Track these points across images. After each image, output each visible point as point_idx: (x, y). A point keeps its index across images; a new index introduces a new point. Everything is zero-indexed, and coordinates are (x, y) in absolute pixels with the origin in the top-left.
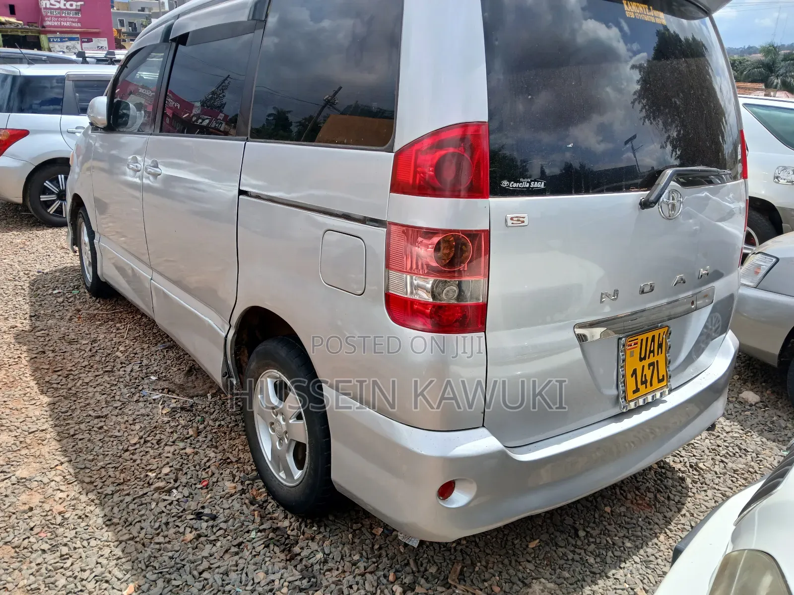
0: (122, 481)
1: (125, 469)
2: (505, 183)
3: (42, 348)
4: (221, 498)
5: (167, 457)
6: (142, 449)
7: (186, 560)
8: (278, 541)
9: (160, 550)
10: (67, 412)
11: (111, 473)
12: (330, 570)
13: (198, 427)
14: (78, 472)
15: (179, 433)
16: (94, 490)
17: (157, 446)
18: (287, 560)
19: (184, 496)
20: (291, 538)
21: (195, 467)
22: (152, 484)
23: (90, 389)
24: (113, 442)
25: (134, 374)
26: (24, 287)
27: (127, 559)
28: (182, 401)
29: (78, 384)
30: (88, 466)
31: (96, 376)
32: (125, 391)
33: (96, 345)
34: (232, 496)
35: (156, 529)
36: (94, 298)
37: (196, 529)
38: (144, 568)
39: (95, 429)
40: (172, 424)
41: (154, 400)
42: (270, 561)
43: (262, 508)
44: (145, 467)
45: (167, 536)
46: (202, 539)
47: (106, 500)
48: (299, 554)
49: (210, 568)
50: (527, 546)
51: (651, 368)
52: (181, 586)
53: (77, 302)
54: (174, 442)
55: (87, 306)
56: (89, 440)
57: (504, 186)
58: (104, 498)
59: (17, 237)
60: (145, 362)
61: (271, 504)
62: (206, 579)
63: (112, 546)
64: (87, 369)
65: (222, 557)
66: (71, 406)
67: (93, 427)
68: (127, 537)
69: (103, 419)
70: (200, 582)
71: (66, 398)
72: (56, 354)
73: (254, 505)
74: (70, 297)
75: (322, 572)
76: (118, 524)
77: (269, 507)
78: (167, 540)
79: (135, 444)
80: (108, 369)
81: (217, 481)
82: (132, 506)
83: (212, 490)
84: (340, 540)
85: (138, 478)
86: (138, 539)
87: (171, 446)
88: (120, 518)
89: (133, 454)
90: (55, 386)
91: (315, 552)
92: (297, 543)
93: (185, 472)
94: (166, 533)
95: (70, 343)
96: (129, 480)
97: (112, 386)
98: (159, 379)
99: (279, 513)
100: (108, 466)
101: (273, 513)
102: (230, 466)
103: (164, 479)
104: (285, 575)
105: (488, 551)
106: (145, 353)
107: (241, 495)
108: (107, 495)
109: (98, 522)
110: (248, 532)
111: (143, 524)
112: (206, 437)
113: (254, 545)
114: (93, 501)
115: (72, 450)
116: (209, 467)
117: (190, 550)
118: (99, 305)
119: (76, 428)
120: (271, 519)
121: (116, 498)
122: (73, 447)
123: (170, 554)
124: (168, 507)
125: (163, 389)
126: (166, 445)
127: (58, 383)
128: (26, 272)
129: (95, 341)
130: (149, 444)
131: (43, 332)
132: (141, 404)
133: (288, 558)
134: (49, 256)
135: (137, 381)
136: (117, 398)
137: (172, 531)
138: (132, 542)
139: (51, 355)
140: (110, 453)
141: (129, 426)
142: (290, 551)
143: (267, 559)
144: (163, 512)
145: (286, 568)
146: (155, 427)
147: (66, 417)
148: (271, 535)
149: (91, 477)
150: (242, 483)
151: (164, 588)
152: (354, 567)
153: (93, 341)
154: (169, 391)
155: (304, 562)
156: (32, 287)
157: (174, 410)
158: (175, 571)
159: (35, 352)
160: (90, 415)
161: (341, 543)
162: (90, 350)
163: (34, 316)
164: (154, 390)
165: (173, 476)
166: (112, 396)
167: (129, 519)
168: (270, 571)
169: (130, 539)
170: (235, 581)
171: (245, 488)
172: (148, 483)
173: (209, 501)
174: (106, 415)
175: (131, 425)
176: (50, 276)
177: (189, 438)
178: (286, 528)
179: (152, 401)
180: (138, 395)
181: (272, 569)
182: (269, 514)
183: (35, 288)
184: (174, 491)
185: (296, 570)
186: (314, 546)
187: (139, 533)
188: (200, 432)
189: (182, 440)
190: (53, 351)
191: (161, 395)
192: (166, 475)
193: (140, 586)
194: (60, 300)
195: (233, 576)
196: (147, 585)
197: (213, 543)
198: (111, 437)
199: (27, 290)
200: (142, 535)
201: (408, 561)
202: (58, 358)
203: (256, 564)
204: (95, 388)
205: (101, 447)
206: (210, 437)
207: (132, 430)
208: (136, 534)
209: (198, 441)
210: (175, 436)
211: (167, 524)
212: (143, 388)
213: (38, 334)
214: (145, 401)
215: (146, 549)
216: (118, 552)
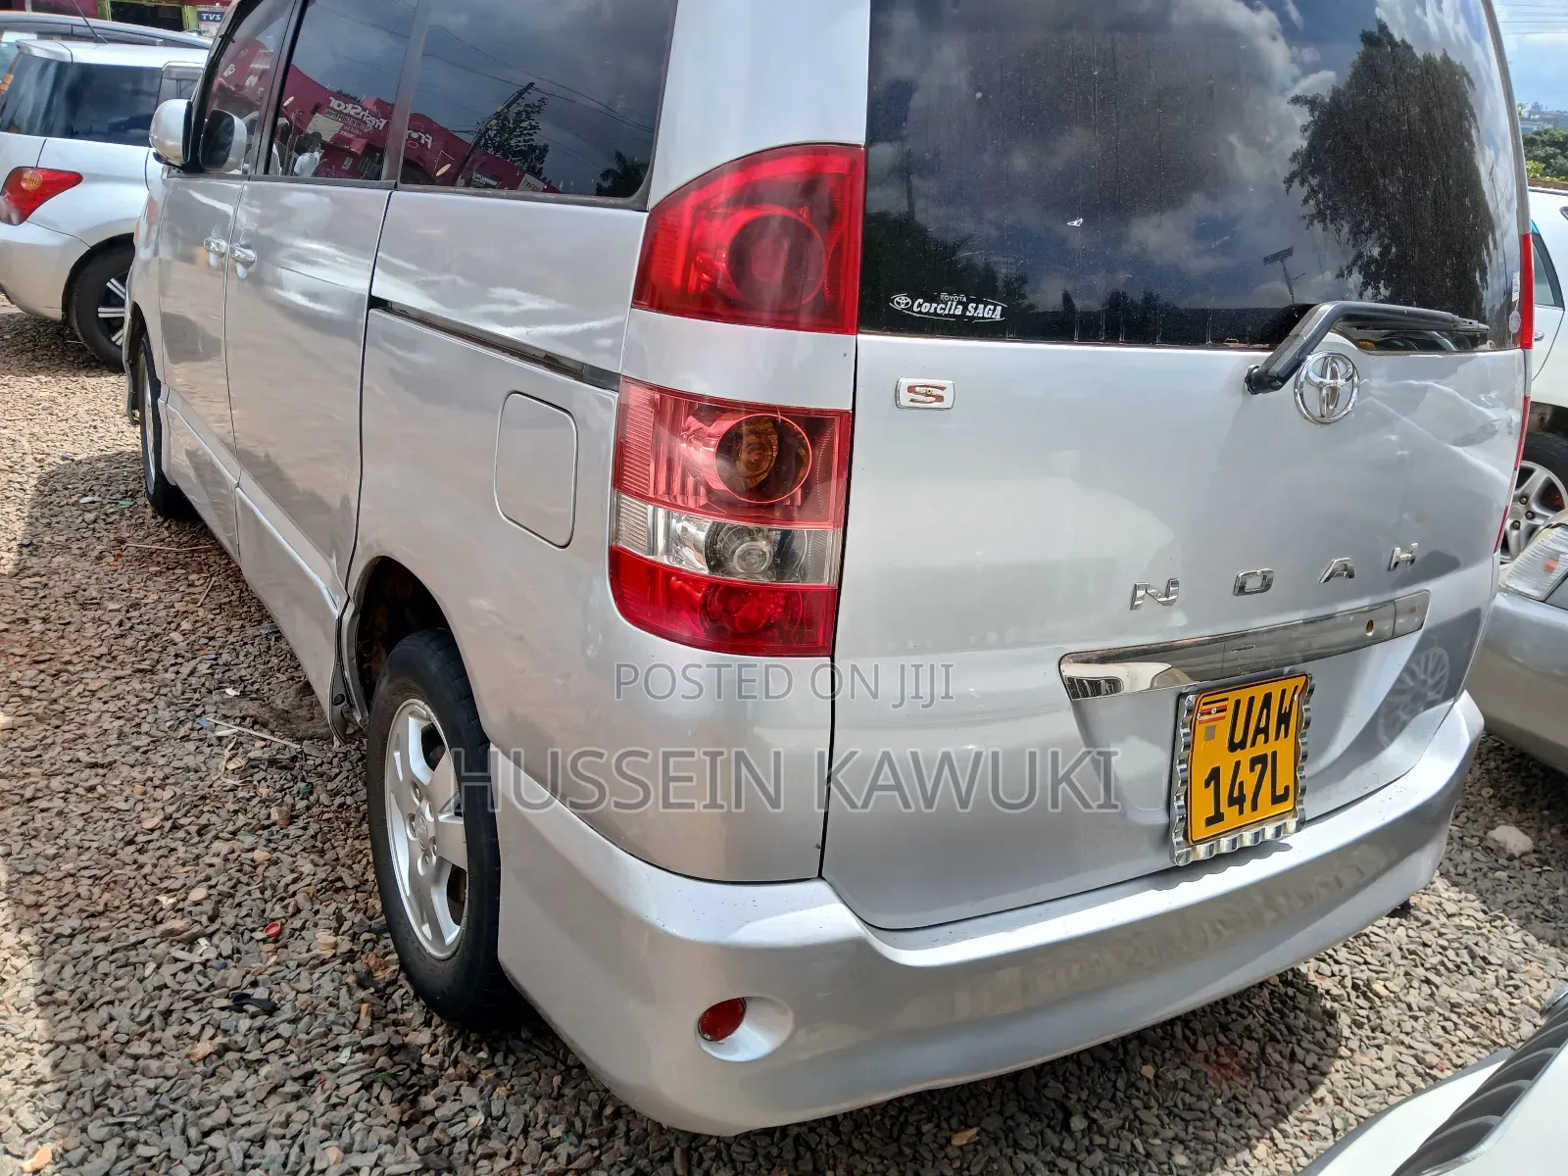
0: (100, 908)
1: (115, 882)
2: (901, 301)
3: (25, 611)
4: (298, 966)
5: (211, 865)
6: (163, 843)
7: (182, 1102)
8: (394, 1076)
9: (134, 1072)
10: (33, 748)
11: (83, 890)
12: (490, 1156)
13: (293, 805)
14: (17, 881)
15: (250, 815)
16: (36, 923)
17: (197, 839)
18: (401, 1123)
19: (220, 955)
20: (427, 1071)
21: (262, 893)
22: (161, 922)
23: (96, 705)
24: (107, 821)
25: (193, 680)
26: (26, 486)
27: (57, 1086)
28: (276, 746)
29: (74, 693)
30: (41, 868)
31: (117, 678)
32: (165, 714)
33: (136, 614)
34: (323, 963)
35: (141, 1024)
36: (160, 519)
37: (226, 1032)
38: (88, 1109)
39: (80, 791)
40: (241, 794)
41: (220, 739)
42: (363, 1121)
43: (381, 998)
44: (157, 881)
45: (159, 1042)
46: (230, 1056)
47: (55, 946)
48: (432, 1112)
49: (229, 1124)
50: (949, 1140)
51: (1258, 767)
52: (155, 1160)
53: (124, 523)
54: (234, 833)
55: (142, 533)
56: (60, 813)
57: (898, 308)
58: (54, 942)
59: (43, 388)
60: (225, 657)
61: (403, 991)
62: (213, 1149)
63: (36, 1052)
64: (103, 663)
65: (262, 1101)
66: (45, 737)
67: (76, 786)
68: (73, 1034)
69: (101, 771)
70: (198, 1154)
71: (39, 720)
72: (48, 626)
73: (365, 988)
74: (113, 513)
75: (471, 1158)
76: (66, 1003)
77: (396, 996)
78: (158, 1048)
79: (152, 830)
80: (145, 665)
81: (303, 928)
82: (103, 967)
83: (285, 947)
84: (530, 1088)
85: (136, 905)
86: (93, 1043)
87: (228, 840)
88: (73, 991)
89: (141, 851)
90: (26, 692)
91: (468, 1110)
92: (436, 1084)
93: (237, 901)
94: (157, 1034)
95: (83, 606)
96: (118, 908)
97: (141, 702)
98: (243, 694)
99: (414, 1013)
100: (84, 872)
101: (403, 1011)
102: (339, 897)
103: (190, 912)
104: (388, 1159)
105: (857, 1145)
106: (231, 639)
107: (343, 964)
108: (59, 936)
109: (22, 995)
110: (336, 1049)
111: (116, 1011)
112: (305, 828)
113: (339, 1081)
114: (26, 946)
115: (18, 831)
116: (294, 894)
117: (196, 1079)
118: (166, 534)
119: (39, 786)
120: (395, 1023)
121: (78, 945)
122: (23, 824)
123: (151, 1084)
124: (181, 976)
125: (244, 718)
126: (216, 837)
127: (34, 688)
128: (39, 457)
129: (135, 606)
130: (181, 834)
131: (37, 579)
132: (191, 746)
133: (405, 1119)
134: (95, 427)
135: (197, 696)
136: (145, 727)
137: (174, 1029)
138: (80, 1048)
139: (38, 626)
140: (95, 845)
141: (150, 789)
142: (414, 1102)
143: (358, 1117)
144: (166, 986)
145: (393, 1142)
146: (203, 798)
147: (28, 761)
148: (383, 1062)
149: (39, 893)
150: (354, 937)
151: (118, 1159)
152: (545, 1154)
153: (131, 606)
154: (255, 723)
155: (436, 1134)
156: (42, 488)
157: (253, 764)
158: (151, 1124)
159: (8, 619)
160: (78, 761)
161: (532, 1095)
162: (120, 624)
163: (30, 547)
164: (225, 717)
165: (208, 907)
166: (134, 723)
167: (91, 996)
168: (356, 1147)
169: (77, 1041)
170: (273, 1161)
171: (356, 948)
172: (155, 917)
173: (271, 971)
174: (111, 764)
175: (155, 787)
176: (85, 468)
177: (268, 827)
178: (422, 1047)
179: (214, 741)
180: (189, 725)
181: (362, 1142)
182: (394, 1011)
183: (47, 489)
184: (203, 941)
185: (415, 1149)
186: (470, 1095)
187: (103, 1027)
188: (297, 817)
189: (253, 831)
190: (45, 620)
191: (236, 729)
192: (197, 904)
193: (67, 1151)
194: (90, 517)
195: (273, 1148)
196: (83, 1150)
197: (253, 1066)
198: (106, 810)
199: (31, 491)
200: (106, 1034)
201: (672, 1151)
202: (51, 634)
203: (328, 1127)
204: (105, 703)
205: (80, 831)
206: (313, 828)
207: (155, 800)
208: (92, 1030)
209: (287, 836)
210: (241, 819)
211: (167, 1014)
212: (204, 712)
213: (26, 582)
214: (201, 740)
215: (107, 1065)
216: (44, 1068)
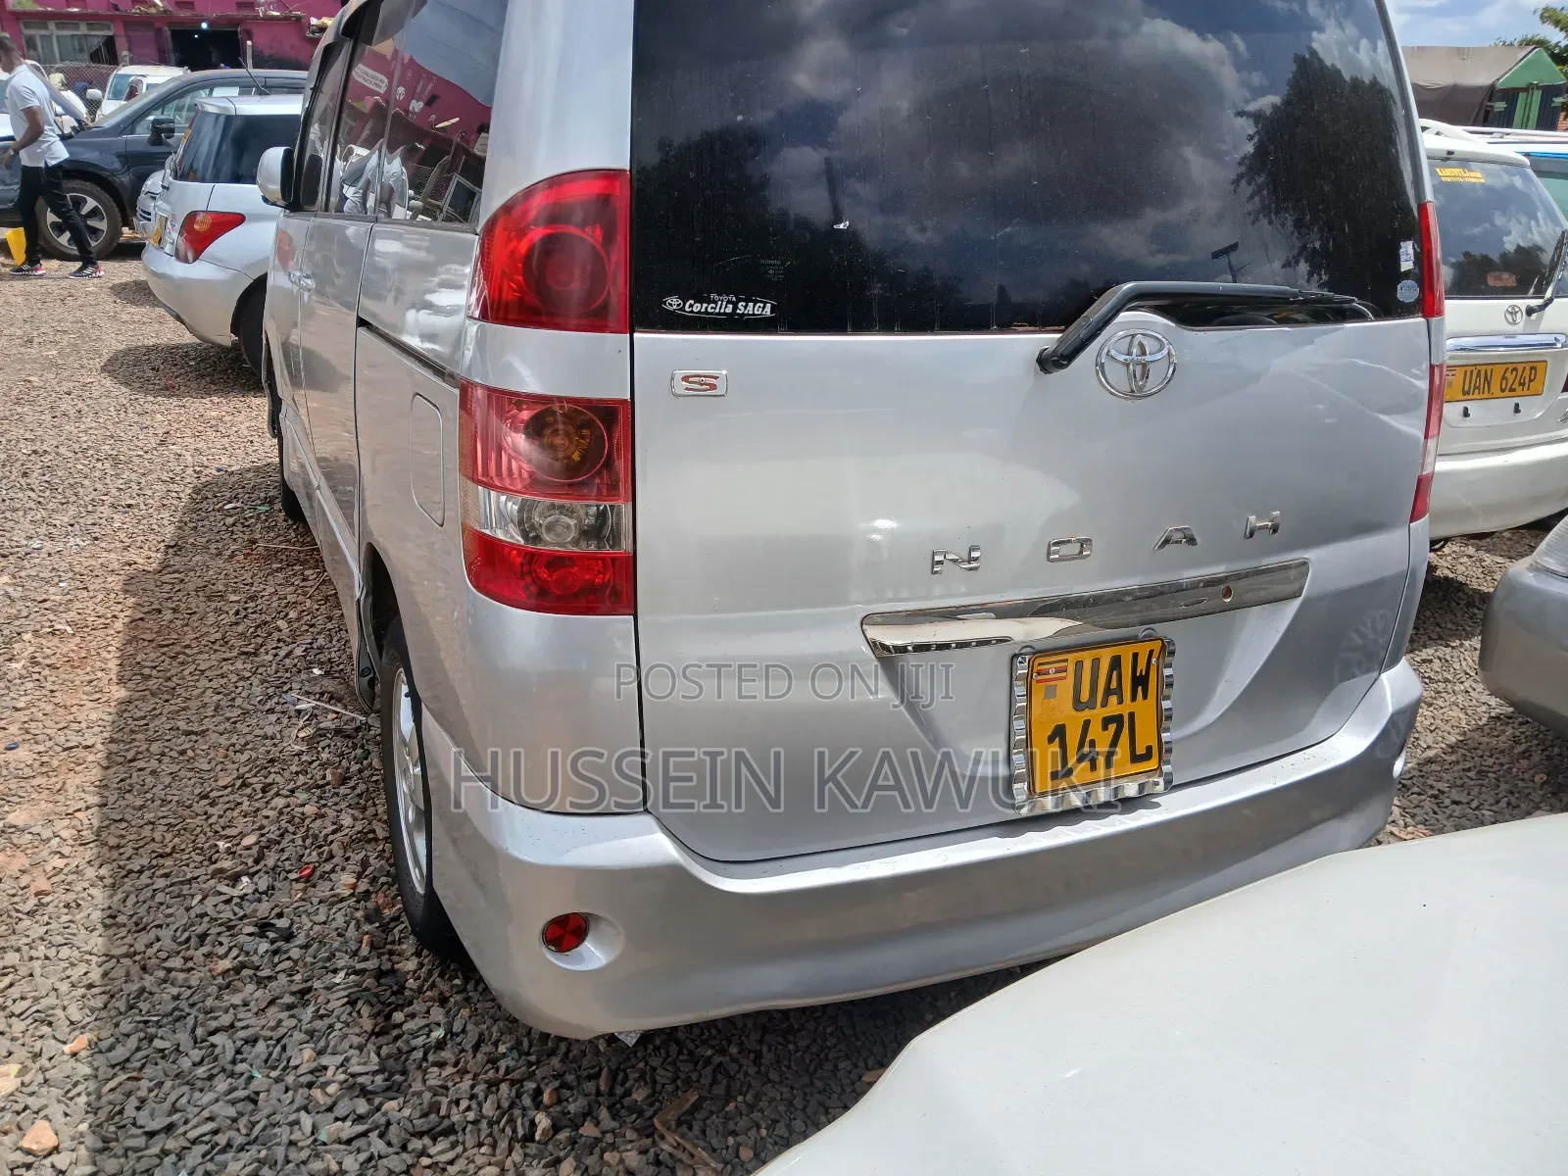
0: (168, 850)
1: (185, 829)
2: (673, 303)
3: (160, 604)
4: (321, 902)
5: (267, 817)
6: (231, 798)
7: (197, 1007)
8: (377, 995)
9: (165, 981)
10: (144, 718)
11: (157, 836)
12: (441, 1065)
13: (348, 768)
14: (107, 827)
15: (309, 776)
16: (115, 860)
17: (261, 795)
18: (373, 1033)
19: (256, 890)
20: (407, 993)
21: (304, 841)
22: (215, 862)
23: (204, 683)
24: (190, 779)
25: (287, 661)
26: (182, 495)
27: (103, 989)
28: (345, 718)
29: (186, 672)
30: (128, 817)
31: (225, 660)
32: (257, 690)
33: (252, 605)
34: (342, 900)
35: (180, 944)
36: (290, 522)
37: (247, 954)
38: (123, 1009)
39: (174, 754)
40: (304, 758)
41: (299, 712)
42: (340, 1030)
43: (384, 931)
44: (220, 829)
45: (191, 959)
46: (246, 972)
47: (126, 880)
48: (400, 1025)
49: (232, 1026)
50: (860, 1077)
51: (1113, 727)
52: (166, 1052)
53: (259, 526)
54: (292, 791)
55: (272, 535)
56: (153, 773)
57: (670, 308)
58: (126, 876)
59: (214, 407)
60: (321, 641)
61: (403, 926)
62: (213, 1046)
63: (93, 963)
64: (216, 647)
65: (263, 1010)
66: (155, 709)
67: (171, 750)
68: (124, 950)
69: (194, 738)
70: (200, 1049)
71: (153, 694)
72: (177, 615)
73: (371, 923)
74: (251, 517)
75: (424, 1065)
76: (124, 925)
77: (396, 931)
78: (190, 964)
79: (225, 787)
80: (250, 649)
81: (333, 871)
82: (160, 897)
83: (314, 886)
84: (492, 1011)
85: (197, 848)
86: (137, 958)
87: (287, 797)
88: (132, 916)
89: (212, 804)
90: (147, 671)
91: (433, 1026)
92: (411, 1003)
93: (281, 847)
94: (191, 952)
95: (209, 598)
96: (183, 850)
97: (240, 679)
98: (327, 673)
99: (409, 946)
100: (162, 821)
101: (400, 943)
102: (369, 847)
103: (240, 855)
104: (354, 1061)
105: (774, 1076)
106: (329, 626)
107: (358, 902)
108: (130, 872)
109: (92, 917)
110: (335, 971)
111: (161, 933)
112: (353, 788)
113: (330, 997)
114: (101, 879)
115: (115, 786)
116: (332, 842)
117: (213, 989)
118: (293, 535)
119: (140, 749)
120: (391, 953)
121: (144, 879)
122: (122, 780)
123: (175, 991)
124: (222, 907)
125: (322, 694)
126: (277, 794)
127: (155, 668)
128: (198, 469)
129: (253, 598)
130: (248, 791)
131: (176, 575)
132: (273, 718)
133: (377, 1029)
134: (252, 442)
135: (288, 675)
136: (238, 701)
137: (205, 950)
138: (126, 961)
139: (168, 615)
140: (176, 798)
141: (231, 754)
142: (388, 1017)
143: (338, 1026)
144: (206, 914)
145: (361, 1048)
146: (272, 761)
147: (137, 729)
148: (369, 982)
149: (123, 837)
150: (374, 880)
151: (138, 1049)
152: (489, 1066)
153: (250, 598)
154: (331, 698)
155: (399, 1043)
156: (195, 496)
157: (321, 734)
158: (169, 1023)
159: (146, 609)
160: (178, 729)
161: (492, 1017)
162: (237, 613)
163: (176, 548)
164: (308, 693)
165: (255, 851)
166: (230, 697)
167: (144, 920)
168: (329, 1050)
169: (126, 955)
170: (257, 1057)
171: (371, 889)
172: (210, 858)
173: (296, 905)
174: (203, 731)
175: (236, 752)
176: (236, 478)
177: (323, 786)
178: (408, 973)
179: (293, 713)
180: (276, 700)
181: (335, 1046)
182: (393, 943)
183: (199, 497)
184: (245, 879)
185: (379, 1055)
186: (437, 1014)
187: (150, 945)
188: (350, 778)
189: (308, 790)
190: (175, 610)
191: (314, 703)
192: (248, 848)
193: (100, 1040)
194: (230, 521)
195: (261, 1046)
196: (112, 1040)
197: (261, 982)
198: (191, 770)
199: (185, 499)
200: (151, 951)
201: (601, 1070)
202: (178, 622)
203: (311, 1034)
204: (210, 681)
205: (166, 787)
206: (362, 787)
207: (234, 763)
208: (139, 947)
209: (337, 794)
210: (301, 779)
211: (202, 937)
212: (291, 689)
213: (166, 578)
214: (283, 713)
215: (146, 976)
216: (95, 976)
